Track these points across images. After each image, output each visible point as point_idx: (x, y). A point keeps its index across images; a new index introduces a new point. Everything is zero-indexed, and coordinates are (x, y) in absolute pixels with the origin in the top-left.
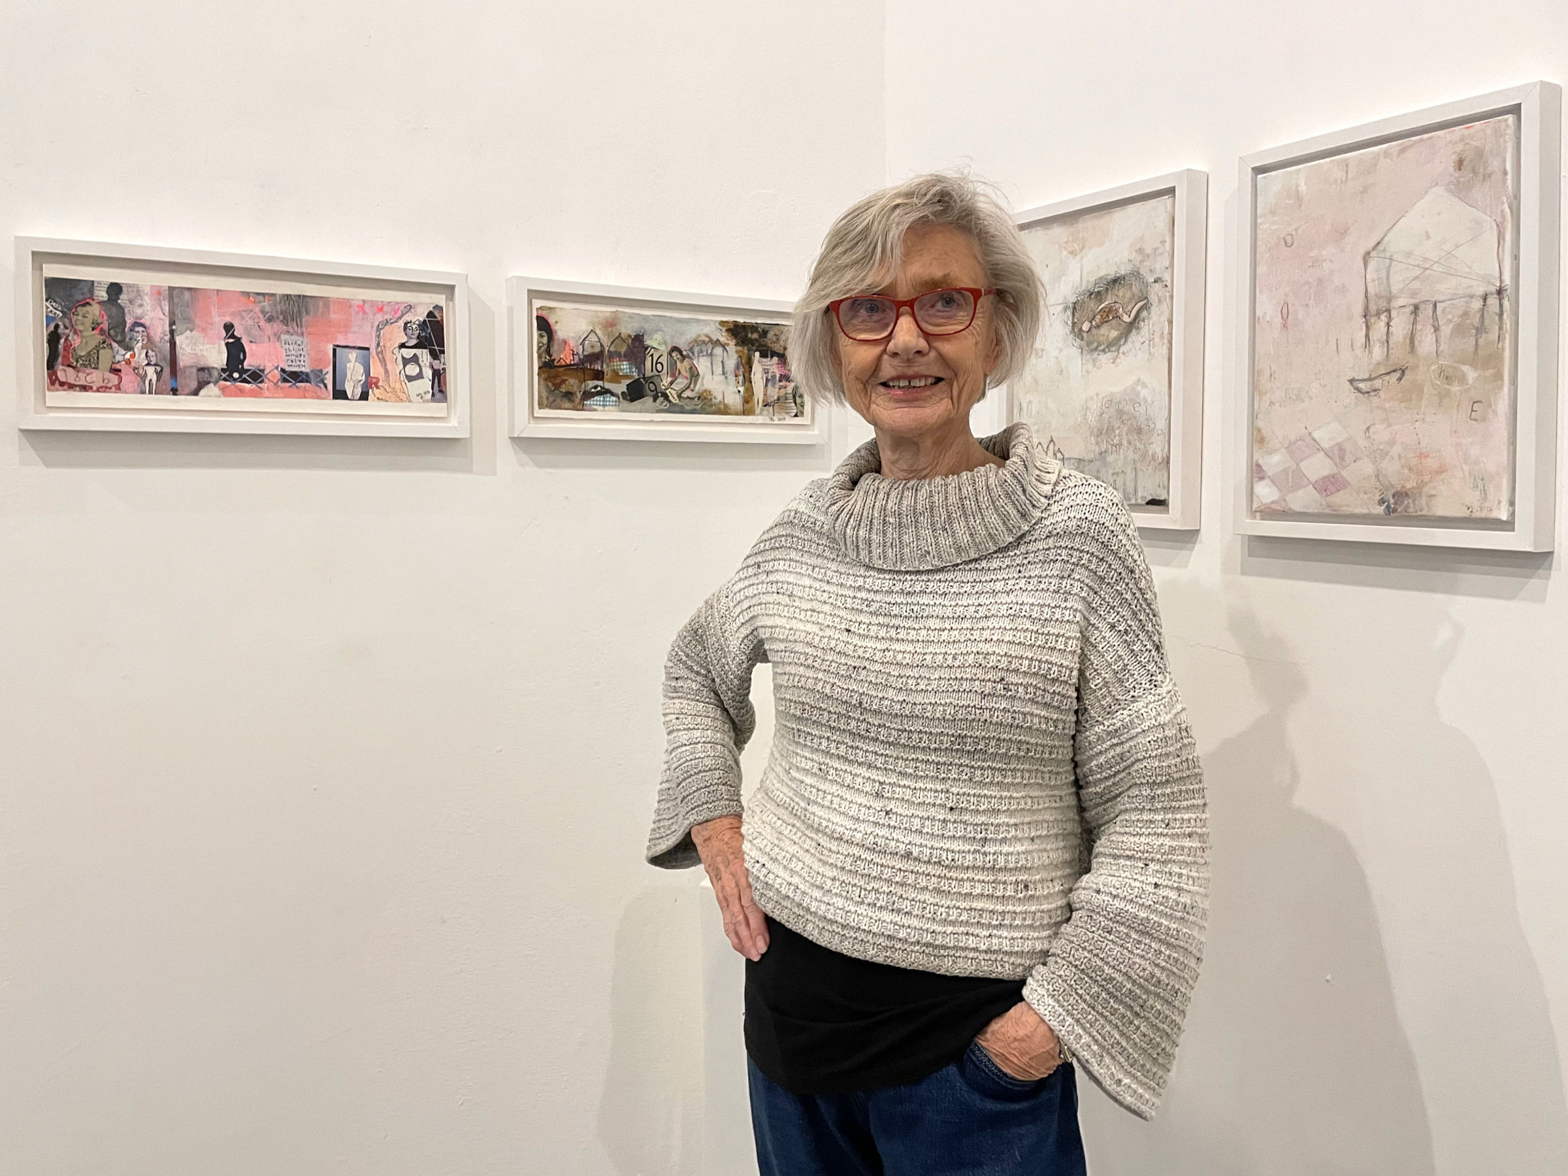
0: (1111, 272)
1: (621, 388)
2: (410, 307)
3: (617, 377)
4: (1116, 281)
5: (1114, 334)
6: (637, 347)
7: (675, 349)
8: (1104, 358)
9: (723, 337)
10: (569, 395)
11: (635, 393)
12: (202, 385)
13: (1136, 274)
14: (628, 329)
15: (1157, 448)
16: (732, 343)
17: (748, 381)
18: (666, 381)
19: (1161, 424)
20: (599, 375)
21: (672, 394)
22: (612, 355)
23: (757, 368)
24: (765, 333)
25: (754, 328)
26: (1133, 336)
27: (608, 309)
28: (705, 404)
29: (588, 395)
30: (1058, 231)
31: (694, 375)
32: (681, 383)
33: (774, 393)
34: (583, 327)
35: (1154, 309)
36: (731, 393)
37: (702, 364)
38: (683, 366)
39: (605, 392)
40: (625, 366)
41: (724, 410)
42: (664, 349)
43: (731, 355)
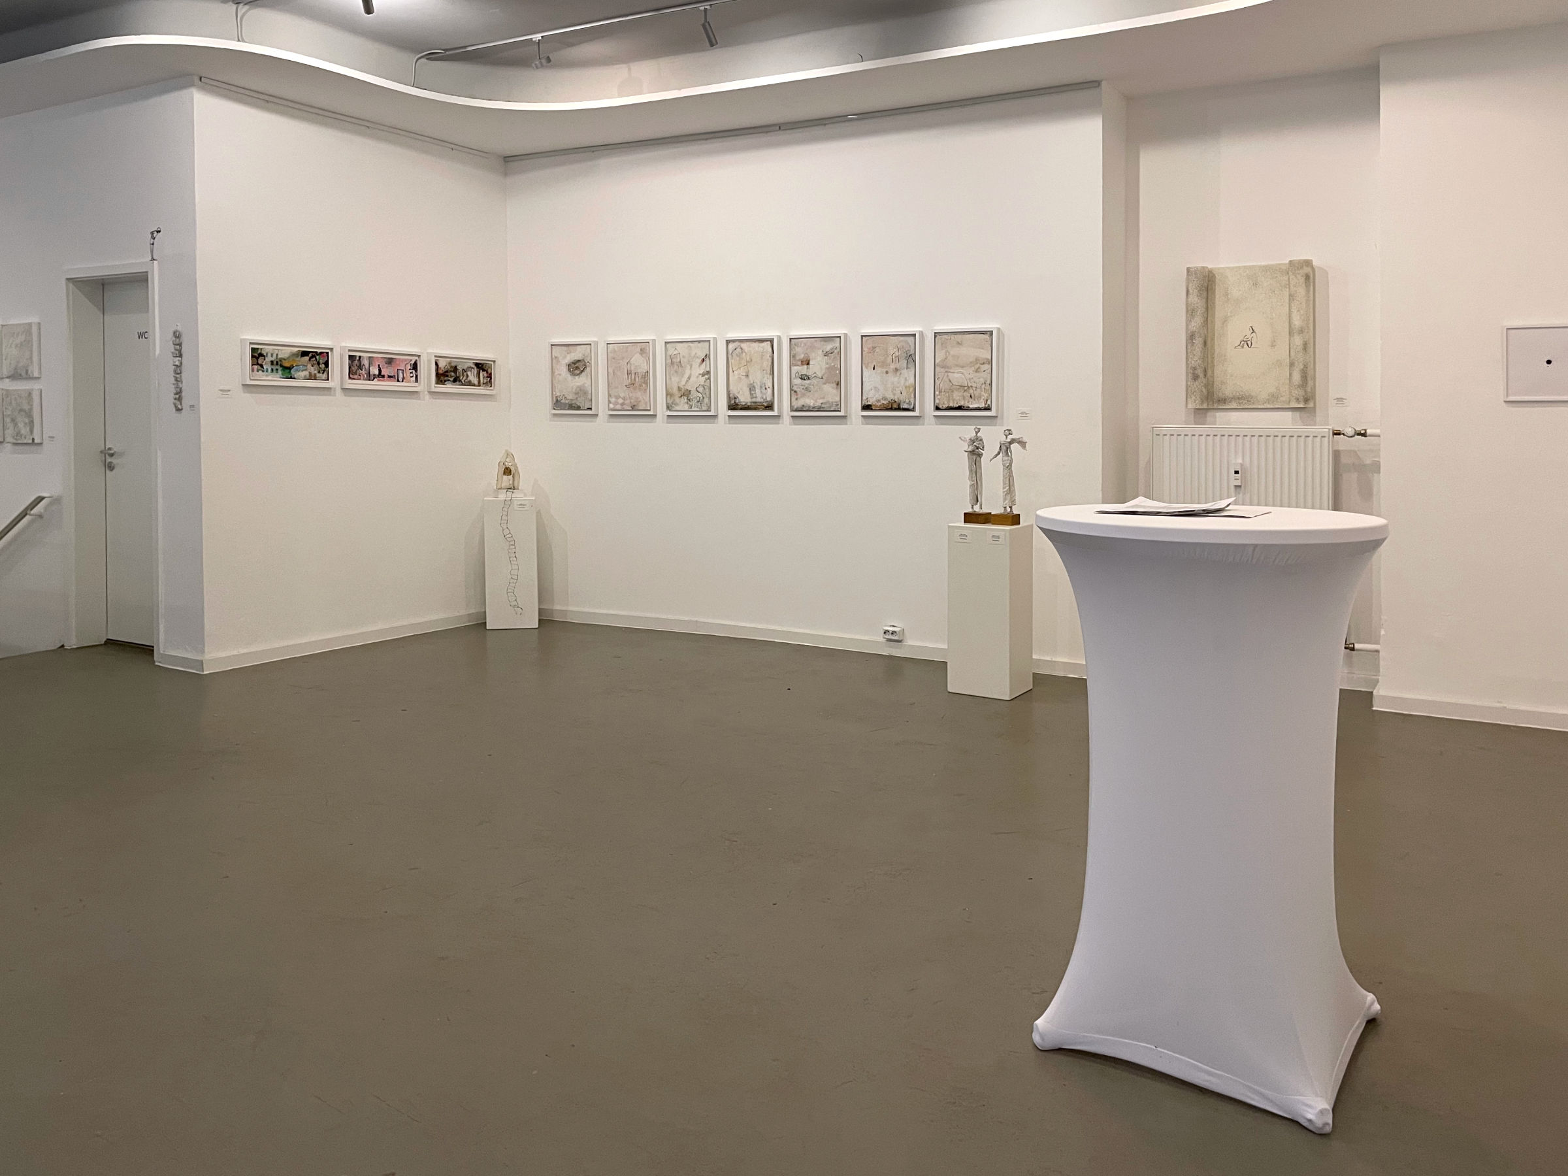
0: (578, 359)
1: (452, 379)
2: (411, 360)
3: (451, 377)
4: (579, 361)
5: (578, 372)
6: (455, 369)
7: (463, 369)
8: (577, 377)
9: (473, 366)
10: (441, 381)
11: (455, 381)
12: (374, 378)
13: (583, 360)
14: (453, 364)
15: (589, 397)
16: (476, 368)
17: (479, 378)
18: (461, 377)
19: (590, 392)
20: (447, 376)
21: (463, 381)
22: (451, 371)
23: (481, 374)
24: (483, 365)
25: (480, 364)
26: (583, 373)
27: (449, 360)
28: (470, 384)
29: (445, 381)
30: (564, 348)
31: (467, 376)
32: (465, 378)
33: (485, 381)
34: (444, 364)
35: (588, 368)
36: (475, 381)
37: (469, 373)
38: (465, 374)
39: (449, 380)
40: (453, 374)
41: (474, 385)
42: (461, 370)
43: (475, 371)
